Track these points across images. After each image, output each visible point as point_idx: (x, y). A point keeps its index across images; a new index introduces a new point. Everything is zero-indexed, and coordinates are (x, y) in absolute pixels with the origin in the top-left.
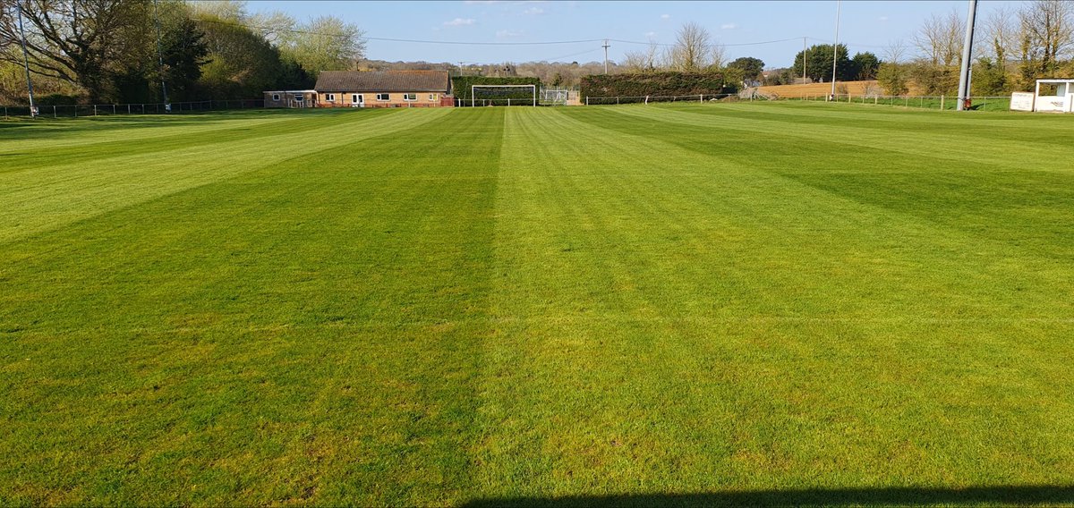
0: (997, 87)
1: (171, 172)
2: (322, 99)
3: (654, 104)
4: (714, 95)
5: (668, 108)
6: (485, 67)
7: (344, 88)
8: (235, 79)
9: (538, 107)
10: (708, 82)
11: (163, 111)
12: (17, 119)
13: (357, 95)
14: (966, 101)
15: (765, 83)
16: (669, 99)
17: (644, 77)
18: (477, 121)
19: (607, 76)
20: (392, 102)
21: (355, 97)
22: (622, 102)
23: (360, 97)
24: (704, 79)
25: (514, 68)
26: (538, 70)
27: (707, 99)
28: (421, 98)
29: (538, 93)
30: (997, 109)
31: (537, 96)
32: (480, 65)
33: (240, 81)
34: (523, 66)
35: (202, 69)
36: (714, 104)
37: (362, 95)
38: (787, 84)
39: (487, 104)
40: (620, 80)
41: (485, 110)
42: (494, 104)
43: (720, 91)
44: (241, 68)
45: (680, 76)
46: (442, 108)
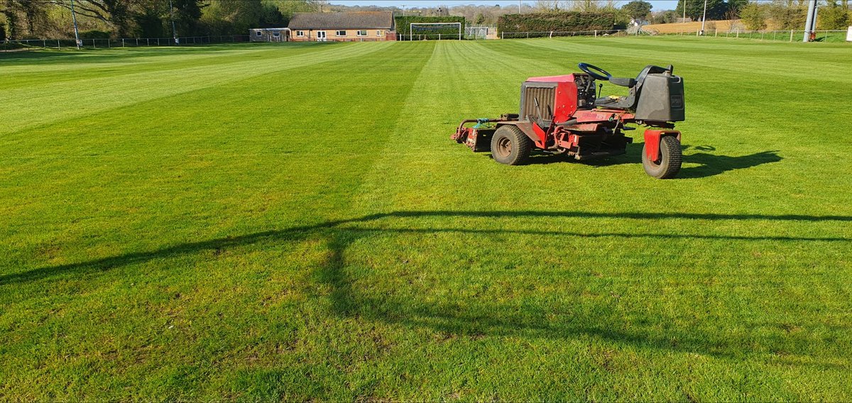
0: (840, 22)
1: (181, 81)
2: (294, 35)
3: (557, 38)
4: (607, 31)
5: (568, 41)
6: (424, 10)
7: (310, 26)
8: (227, 19)
9: (463, 41)
10: (601, 20)
11: (173, 43)
12: (68, 50)
13: (321, 32)
14: (812, 34)
15: (652, 22)
16: (569, 34)
17: (550, 16)
18: (412, 51)
19: (520, 15)
20: (348, 37)
21: (319, 33)
22: (531, 37)
23: (323, 33)
24: (598, 18)
25: (447, 10)
26: (467, 12)
27: (600, 34)
28: (371, 34)
29: (463, 29)
30: (837, 40)
31: (463, 32)
32: (420, 8)
33: (231, 21)
34: (455, 9)
35: (202, 10)
36: (606, 38)
37: (325, 31)
38: (671, 23)
39: (422, 38)
40: (530, 18)
41: (419, 43)
42: (428, 39)
43: (611, 28)
44: (232, 10)
45: (579, 15)
46: (387, 42)
